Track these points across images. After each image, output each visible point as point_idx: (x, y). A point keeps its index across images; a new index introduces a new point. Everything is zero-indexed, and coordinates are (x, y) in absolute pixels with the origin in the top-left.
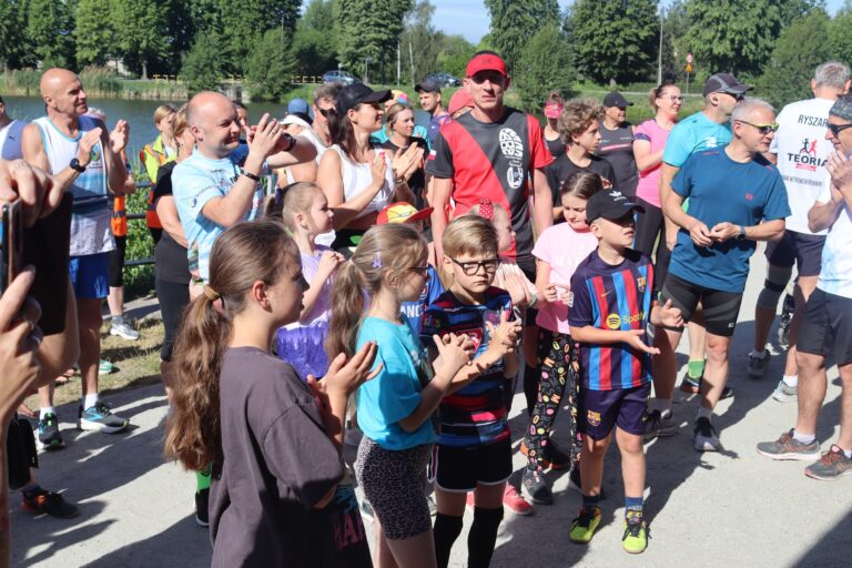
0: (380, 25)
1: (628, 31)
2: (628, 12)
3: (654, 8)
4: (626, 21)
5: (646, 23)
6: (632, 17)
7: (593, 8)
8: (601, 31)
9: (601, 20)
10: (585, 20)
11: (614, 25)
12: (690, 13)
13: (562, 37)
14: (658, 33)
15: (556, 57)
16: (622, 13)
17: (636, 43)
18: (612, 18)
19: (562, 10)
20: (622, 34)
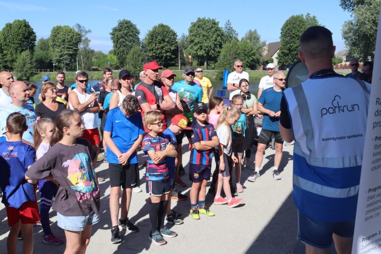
0: (69, 48)
1: (167, 48)
2: (166, 40)
3: (176, 38)
4: (166, 43)
5: (173, 44)
6: (168, 42)
7: (152, 39)
8: (156, 47)
9: (156, 44)
10: (150, 44)
11: (161, 45)
12: (189, 40)
13: (142, 51)
14: (178, 48)
15: (140, 58)
16: (164, 41)
17: (170, 52)
18: (160, 43)
19: (141, 40)
20: (164, 49)
